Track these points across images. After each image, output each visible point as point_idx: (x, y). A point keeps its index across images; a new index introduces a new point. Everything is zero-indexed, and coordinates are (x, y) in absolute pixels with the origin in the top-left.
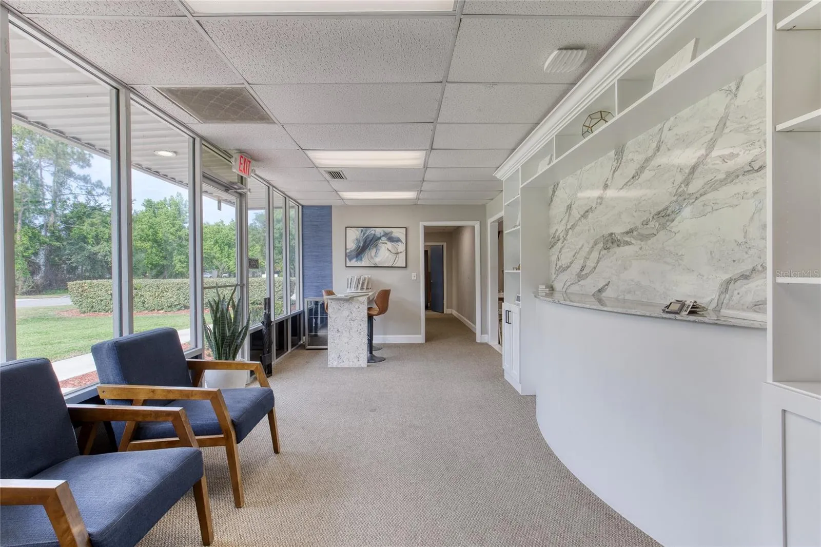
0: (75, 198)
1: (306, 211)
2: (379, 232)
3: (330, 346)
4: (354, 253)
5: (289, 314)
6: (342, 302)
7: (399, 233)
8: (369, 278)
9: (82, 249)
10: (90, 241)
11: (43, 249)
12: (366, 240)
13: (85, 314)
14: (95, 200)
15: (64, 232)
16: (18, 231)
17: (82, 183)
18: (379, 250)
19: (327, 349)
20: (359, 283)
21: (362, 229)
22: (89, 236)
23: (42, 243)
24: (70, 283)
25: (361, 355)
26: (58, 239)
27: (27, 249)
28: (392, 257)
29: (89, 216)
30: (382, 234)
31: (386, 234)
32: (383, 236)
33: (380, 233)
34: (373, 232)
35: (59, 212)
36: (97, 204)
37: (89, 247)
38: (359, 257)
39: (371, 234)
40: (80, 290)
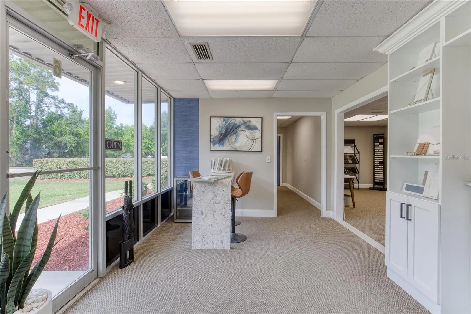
0: (49, 109)
1: (177, 103)
2: (238, 121)
3: (194, 220)
4: (218, 139)
5: (159, 192)
6: (206, 185)
7: (256, 122)
8: (230, 161)
9: (52, 139)
10: (57, 134)
11: (30, 140)
12: (227, 128)
13: (43, 180)
14: (61, 110)
15: (42, 129)
16: (14, 129)
17: (52, 100)
18: (239, 136)
19: (191, 222)
20: (221, 165)
21: (224, 118)
22: (56, 132)
23: (29, 136)
24: (34, 160)
25: (225, 238)
26: (39, 133)
27: (19, 139)
28: (249, 142)
29: (57, 120)
30: (242, 122)
31: (244, 123)
32: (242, 124)
33: (240, 122)
34: (233, 121)
35: (40, 118)
36: (62, 113)
37: (56, 138)
38: (222, 142)
39: (232, 123)
40: (40, 165)
